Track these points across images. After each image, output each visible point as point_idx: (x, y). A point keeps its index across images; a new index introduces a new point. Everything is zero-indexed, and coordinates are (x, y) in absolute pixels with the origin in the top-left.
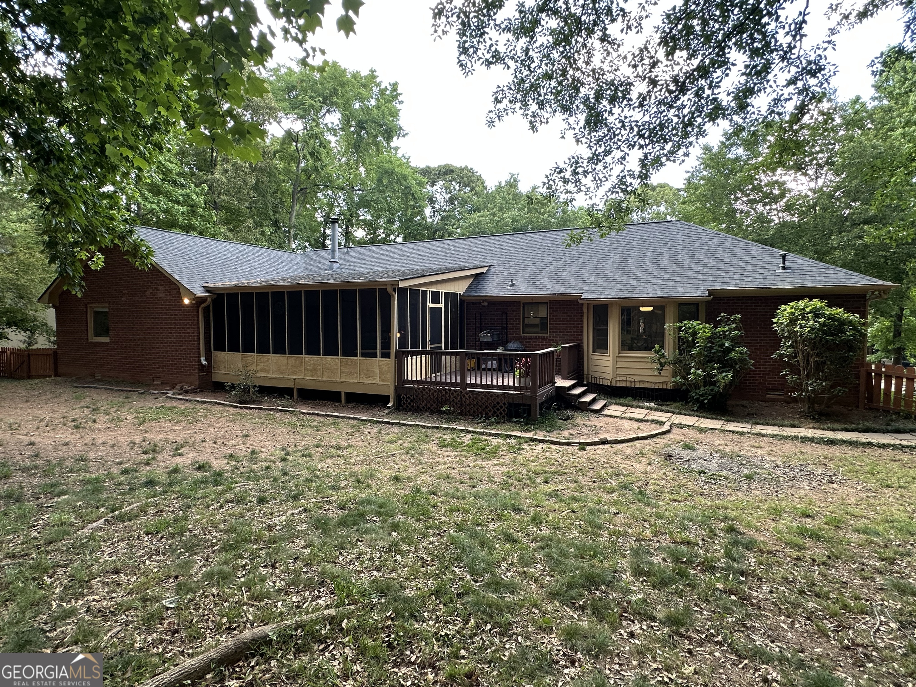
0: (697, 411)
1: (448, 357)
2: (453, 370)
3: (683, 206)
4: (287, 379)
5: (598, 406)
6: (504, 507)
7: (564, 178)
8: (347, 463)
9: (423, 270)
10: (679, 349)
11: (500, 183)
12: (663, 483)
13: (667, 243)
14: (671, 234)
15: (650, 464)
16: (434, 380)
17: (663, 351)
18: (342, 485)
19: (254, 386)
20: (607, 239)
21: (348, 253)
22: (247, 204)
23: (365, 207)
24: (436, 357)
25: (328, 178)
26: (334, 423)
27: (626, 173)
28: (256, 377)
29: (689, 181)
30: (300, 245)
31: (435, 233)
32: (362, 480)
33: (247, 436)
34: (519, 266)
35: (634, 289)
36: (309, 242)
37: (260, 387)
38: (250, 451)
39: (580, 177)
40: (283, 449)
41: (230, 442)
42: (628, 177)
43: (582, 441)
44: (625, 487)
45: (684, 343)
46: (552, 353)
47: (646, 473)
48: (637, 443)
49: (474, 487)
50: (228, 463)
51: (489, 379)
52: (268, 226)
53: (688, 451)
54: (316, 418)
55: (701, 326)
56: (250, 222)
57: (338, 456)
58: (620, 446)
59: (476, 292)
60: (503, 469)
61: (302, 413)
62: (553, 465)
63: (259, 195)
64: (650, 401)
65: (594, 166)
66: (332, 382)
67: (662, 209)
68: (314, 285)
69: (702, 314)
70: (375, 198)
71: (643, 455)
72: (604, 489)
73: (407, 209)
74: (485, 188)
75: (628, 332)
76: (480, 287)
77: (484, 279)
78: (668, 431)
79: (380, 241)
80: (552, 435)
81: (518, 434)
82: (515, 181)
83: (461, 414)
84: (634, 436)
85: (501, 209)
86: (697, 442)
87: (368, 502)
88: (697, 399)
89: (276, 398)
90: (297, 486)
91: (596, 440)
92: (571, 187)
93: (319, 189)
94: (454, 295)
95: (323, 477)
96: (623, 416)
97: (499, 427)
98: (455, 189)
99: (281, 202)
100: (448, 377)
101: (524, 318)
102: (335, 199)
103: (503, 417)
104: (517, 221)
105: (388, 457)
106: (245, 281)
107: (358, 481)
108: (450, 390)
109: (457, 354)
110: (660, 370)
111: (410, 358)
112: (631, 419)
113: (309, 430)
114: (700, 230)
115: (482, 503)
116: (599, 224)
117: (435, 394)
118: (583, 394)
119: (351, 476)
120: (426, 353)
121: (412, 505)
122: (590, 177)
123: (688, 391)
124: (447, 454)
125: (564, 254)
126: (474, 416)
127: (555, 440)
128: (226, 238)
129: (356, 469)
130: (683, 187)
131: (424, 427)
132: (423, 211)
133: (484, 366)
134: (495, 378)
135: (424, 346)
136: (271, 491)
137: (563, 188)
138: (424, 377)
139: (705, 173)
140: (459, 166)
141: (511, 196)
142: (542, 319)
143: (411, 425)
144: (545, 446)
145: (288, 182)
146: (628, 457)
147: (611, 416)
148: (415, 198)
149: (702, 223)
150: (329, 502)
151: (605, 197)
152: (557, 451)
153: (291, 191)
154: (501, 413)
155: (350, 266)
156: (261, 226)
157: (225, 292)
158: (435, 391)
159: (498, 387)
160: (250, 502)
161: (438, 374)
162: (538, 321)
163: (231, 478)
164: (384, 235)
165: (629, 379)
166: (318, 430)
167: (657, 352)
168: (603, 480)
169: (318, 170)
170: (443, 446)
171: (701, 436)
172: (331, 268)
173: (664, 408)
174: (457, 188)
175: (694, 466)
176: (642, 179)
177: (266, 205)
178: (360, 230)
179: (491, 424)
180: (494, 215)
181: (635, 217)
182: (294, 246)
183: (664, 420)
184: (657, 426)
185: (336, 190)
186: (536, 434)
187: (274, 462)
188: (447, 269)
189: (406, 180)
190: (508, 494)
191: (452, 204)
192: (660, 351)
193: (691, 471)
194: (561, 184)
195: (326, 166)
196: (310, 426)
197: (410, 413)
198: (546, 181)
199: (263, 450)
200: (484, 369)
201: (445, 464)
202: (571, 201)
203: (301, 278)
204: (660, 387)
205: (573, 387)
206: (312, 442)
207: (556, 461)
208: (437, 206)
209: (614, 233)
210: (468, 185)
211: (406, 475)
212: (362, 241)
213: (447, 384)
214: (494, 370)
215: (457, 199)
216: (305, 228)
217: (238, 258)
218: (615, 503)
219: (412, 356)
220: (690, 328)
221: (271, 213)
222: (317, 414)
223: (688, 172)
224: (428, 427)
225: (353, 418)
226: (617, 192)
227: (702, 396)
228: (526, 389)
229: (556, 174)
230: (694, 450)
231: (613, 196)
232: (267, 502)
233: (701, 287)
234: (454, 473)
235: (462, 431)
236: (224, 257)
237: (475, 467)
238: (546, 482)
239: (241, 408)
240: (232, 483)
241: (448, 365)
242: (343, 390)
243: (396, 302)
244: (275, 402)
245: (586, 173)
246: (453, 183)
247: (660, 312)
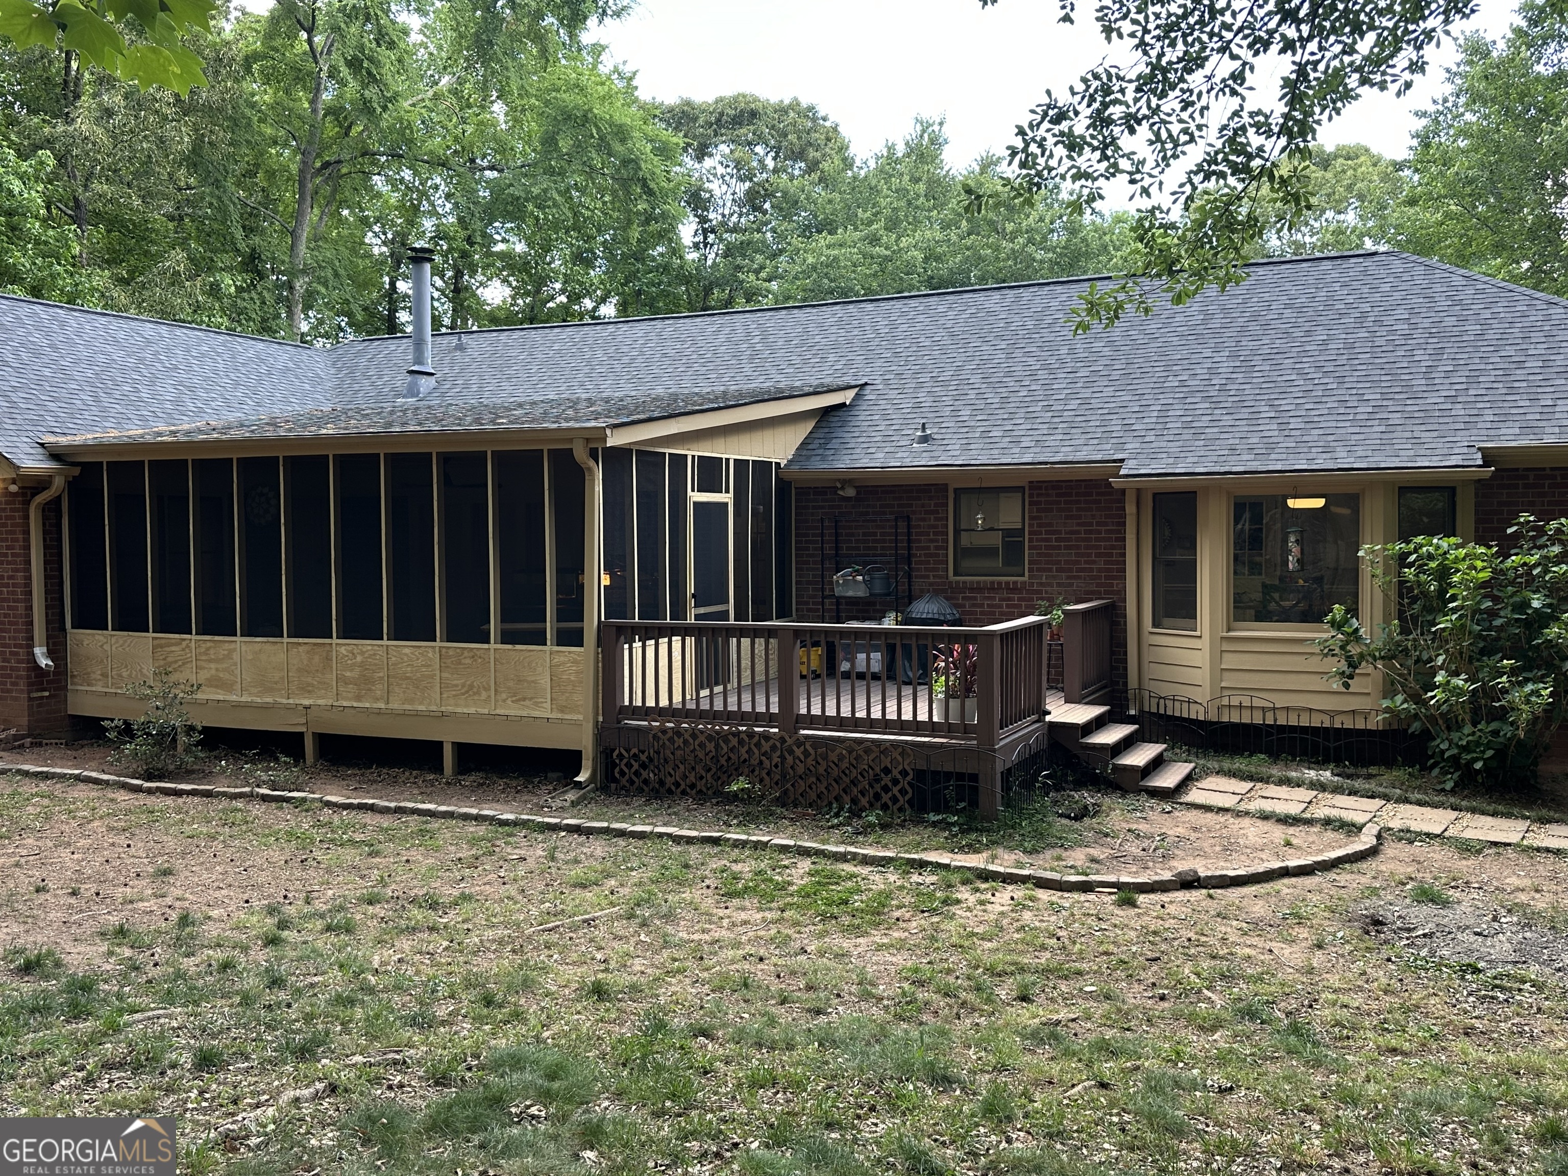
0: (1453, 792)
1: (746, 642)
2: (761, 677)
3: (1411, 211)
4: (288, 708)
5: (1168, 779)
6: (906, 1072)
7: (1070, 133)
8: (456, 946)
9: (675, 397)
10: (1401, 616)
11: (891, 148)
12: (1357, 1000)
13: (1364, 315)
14: (1375, 289)
15: (1320, 946)
16: (705, 705)
17: (1355, 623)
18: (442, 1011)
19: (190, 729)
20: (1193, 307)
21: (460, 348)
22: (169, 208)
23: (508, 216)
24: (713, 642)
25: (402, 132)
26: (422, 832)
27: (1246, 119)
28: (195, 703)
29: (1424, 140)
30: (321, 322)
31: (708, 291)
32: (499, 997)
33: (167, 872)
34: (945, 384)
35: (1271, 447)
36: (349, 314)
37: (206, 730)
38: (174, 916)
39: (1117, 130)
40: (272, 910)
41: (120, 893)
42: (1251, 131)
43: (1125, 879)
44: (1251, 1014)
45: (1414, 600)
46: (1037, 628)
47: (1310, 971)
48: (1283, 885)
49: (818, 1012)
50: (111, 953)
51: (861, 703)
52: (228, 269)
53: (1427, 910)
54: (368, 818)
55: (1462, 552)
56: (177, 259)
57: (432, 929)
58: (1233, 894)
59: (824, 458)
60: (900, 959)
61: (328, 804)
62: (1043, 947)
63: (203, 182)
64: (1321, 764)
65: (1154, 102)
66: (417, 714)
67: (1351, 218)
68: (361, 438)
69: (1466, 516)
70: (536, 191)
71: (1300, 919)
72: (1191, 1019)
73: (630, 222)
74: (848, 163)
75: (1255, 568)
76: (835, 444)
77: (844, 424)
78: (1373, 852)
79: (551, 316)
80: (1039, 860)
81: (944, 858)
82: (932, 141)
83: (781, 802)
84: (1276, 865)
85: (892, 225)
86: (1454, 882)
87: (516, 1062)
88: (1455, 759)
89: (253, 762)
90: (309, 1018)
91: (1167, 875)
92: (1089, 159)
93: (374, 163)
94: (763, 467)
95: (386, 990)
96: (1243, 807)
97: (888, 837)
98: (764, 167)
99: (268, 201)
100: (746, 697)
101: (957, 532)
102: (423, 194)
103: (901, 810)
104: (938, 259)
105: (574, 928)
106: (162, 428)
107: (488, 1001)
108: (751, 735)
109: (770, 633)
110: (1347, 677)
111: (637, 645)
112: (1265, 817)
113: (350, 855)
114: (1458, 281)
115: (841, 1060)
116: (1170, 268)
117: (710, 746)
118: (1126, 744)
119: (468, 985)
120: (684, 632)
121: (643, 1068)
122: (1144, 131)
123: (1426, 736)
124: (743, 916)
125: (1072, 351)
126: (819, 809)
127: (1049, 875)
128: (110, 306)
129: (483, 964)
130: (1410, 155)
131: (677, 840)
132: (673, 229)
133: (845, 666)
134: (876, 698)
135: (679, 611)
136: (234, 1033)
137: (1067, 163)
138: (677, 698)
139: (1469, 117)
140: (774, 99)
141: (922, 187)
142: (1008, 533)
143: (642, 836)
144: (1019, 892)
145: (286, 145)
146: (1256, 926)
147: (1207, 808)
148: (650, 192)
149: (1463, 259)
150: (401, 1065)
151: (1188, 189)
152: (1055, 909)
153: (294, 168)
154: (895, 800)
155: (466, 386)
156: (210, 270)
157: (105, 460)
158: (710, 738)
159: (885, 725)
160: (173, 1066)
161: (718, 689)
162: (996, 540)
163: (120, 997)
164: (563, 299)
165: (1257, 703)
166: (373, 854)
167: (1337, 625)
168: (1186, 993)
169: (370, 111)
170: (731, 895)
171: (1465, 865)
172: (412, 391)
173: (1358, 784)
174: (770, 163)
175: (1445, 952)
176: (1291, 137)
177: (222, 210)
178: (496, 283)
179: (867, 830)
180: (874, 240)
181: (1274, 242)
182: (304, 327)
183: (1360, 818)
184: (1340, 836)
185: (423, 168)
186: (994, 858)
187: (245, 949)
188: (741, 395)
189: (623, 141)
190: (915, 1034)
191: (756, 208)
192: (1346, 621)
193: (1438, 967)
194: (1060, 151)
195: (394, 99)
196: (352, 842)
197: (638, 801)
198: (1020, 145)
199: (215, 913)
200: (846, 675)
201: (737, 945)
202: (1091, 199)
203: (322, 420)
204: (1348, 725)
205: (1098, 724)
206: (356, 887)
207: (1053, 935)
208: (714, 217)
209: (1212, 290)
210: (799, 155)
211: (625, 979)
212: (502, 315)
213: (742, 717)
214: (876, 677)
215: (769, 195)
216: (336, 275)
217: (141, 360)
218: (1222, 1059)
219: (643, 640)
220: (1431, 557)
221: (239, 234)
222: (372, 808)
223: (1424, 114)
224: (690, 841)
225: (477, 818)
226: (1222, 175)
227: (1466, 749)
228: (966, 730)
229: (1046, 125)
230: (1445, 904)
231: (1212, 184)
232: (223, 1066)
233: (1463, 438)
234: (762, 973)
235: (784, 849)
236: (101, 358)
237: (821, 953)
238: (1024, 998)
239: (150, 791)
240: (121, 1012)
241: (746, 662)
242: (448, 736)
243: (599, 488)
244: (251, 773)
245: (1131, 122)
246: (759, 149)
247: (1345, 511)
